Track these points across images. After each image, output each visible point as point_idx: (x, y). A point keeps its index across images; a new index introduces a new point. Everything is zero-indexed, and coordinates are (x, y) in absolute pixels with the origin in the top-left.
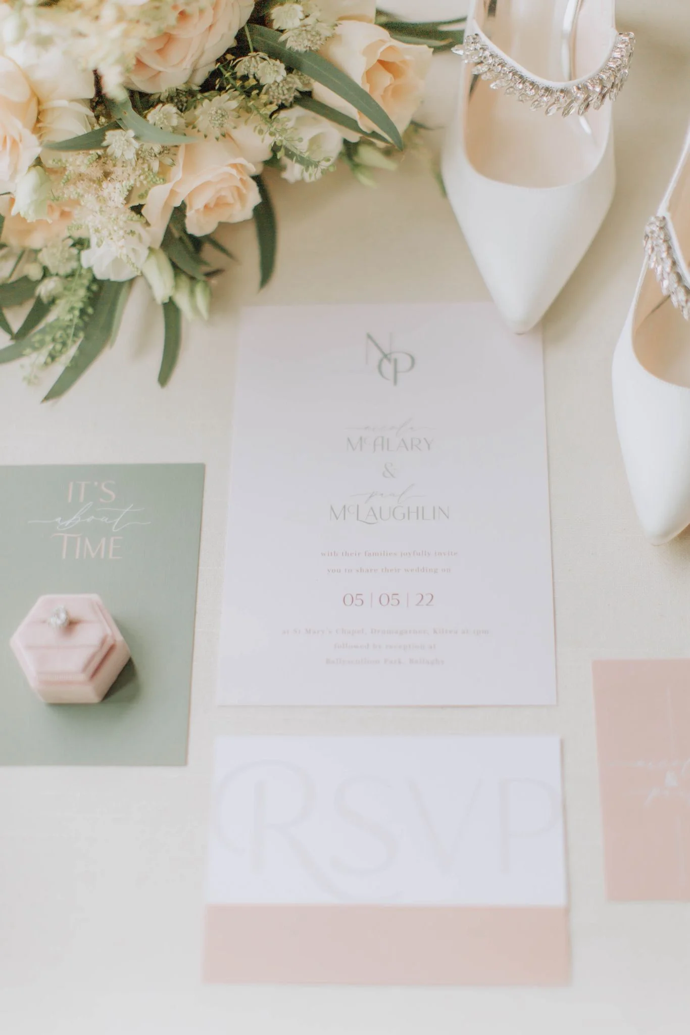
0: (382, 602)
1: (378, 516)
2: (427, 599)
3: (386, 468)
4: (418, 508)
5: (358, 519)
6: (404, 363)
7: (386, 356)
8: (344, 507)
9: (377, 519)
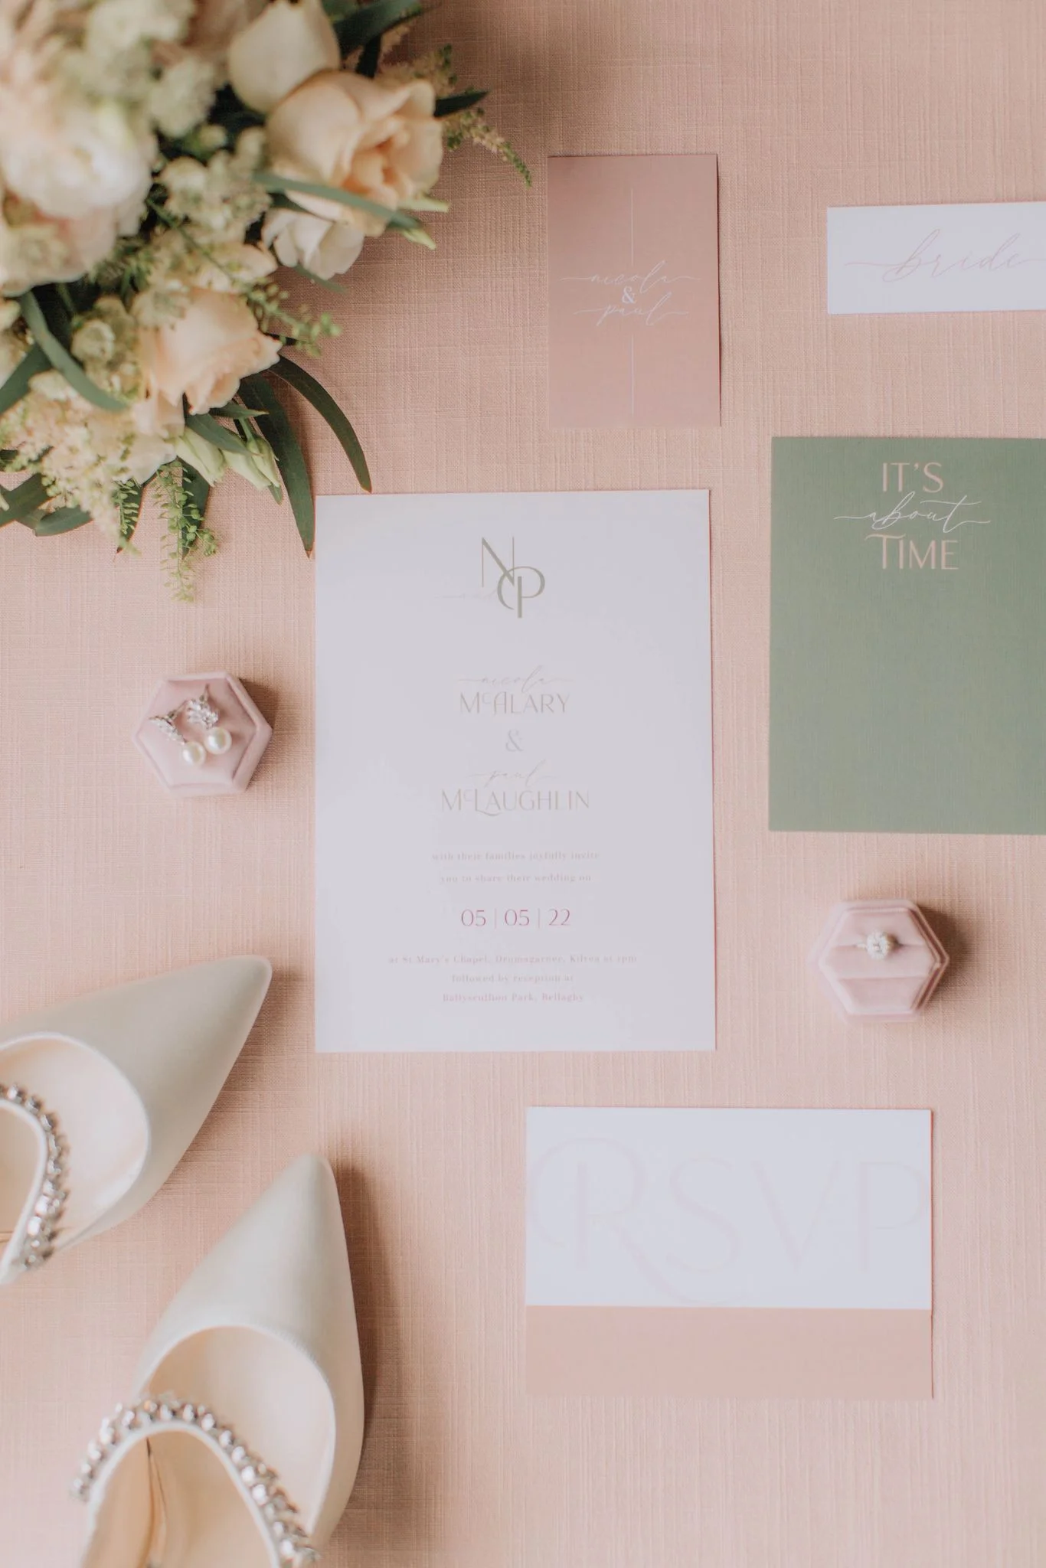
0: (508, 921)
1: (501, 806)
2: (562, 916)
3: (510, 738)
4: (550, 793)
5: (476, 809)
6: (531, 583)
7: (506, 573)
8: (459, 792)
9: (499, 808)
